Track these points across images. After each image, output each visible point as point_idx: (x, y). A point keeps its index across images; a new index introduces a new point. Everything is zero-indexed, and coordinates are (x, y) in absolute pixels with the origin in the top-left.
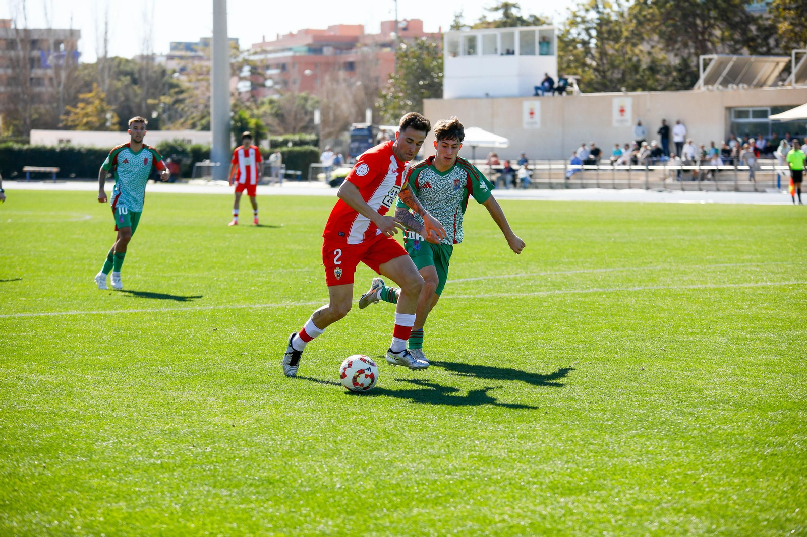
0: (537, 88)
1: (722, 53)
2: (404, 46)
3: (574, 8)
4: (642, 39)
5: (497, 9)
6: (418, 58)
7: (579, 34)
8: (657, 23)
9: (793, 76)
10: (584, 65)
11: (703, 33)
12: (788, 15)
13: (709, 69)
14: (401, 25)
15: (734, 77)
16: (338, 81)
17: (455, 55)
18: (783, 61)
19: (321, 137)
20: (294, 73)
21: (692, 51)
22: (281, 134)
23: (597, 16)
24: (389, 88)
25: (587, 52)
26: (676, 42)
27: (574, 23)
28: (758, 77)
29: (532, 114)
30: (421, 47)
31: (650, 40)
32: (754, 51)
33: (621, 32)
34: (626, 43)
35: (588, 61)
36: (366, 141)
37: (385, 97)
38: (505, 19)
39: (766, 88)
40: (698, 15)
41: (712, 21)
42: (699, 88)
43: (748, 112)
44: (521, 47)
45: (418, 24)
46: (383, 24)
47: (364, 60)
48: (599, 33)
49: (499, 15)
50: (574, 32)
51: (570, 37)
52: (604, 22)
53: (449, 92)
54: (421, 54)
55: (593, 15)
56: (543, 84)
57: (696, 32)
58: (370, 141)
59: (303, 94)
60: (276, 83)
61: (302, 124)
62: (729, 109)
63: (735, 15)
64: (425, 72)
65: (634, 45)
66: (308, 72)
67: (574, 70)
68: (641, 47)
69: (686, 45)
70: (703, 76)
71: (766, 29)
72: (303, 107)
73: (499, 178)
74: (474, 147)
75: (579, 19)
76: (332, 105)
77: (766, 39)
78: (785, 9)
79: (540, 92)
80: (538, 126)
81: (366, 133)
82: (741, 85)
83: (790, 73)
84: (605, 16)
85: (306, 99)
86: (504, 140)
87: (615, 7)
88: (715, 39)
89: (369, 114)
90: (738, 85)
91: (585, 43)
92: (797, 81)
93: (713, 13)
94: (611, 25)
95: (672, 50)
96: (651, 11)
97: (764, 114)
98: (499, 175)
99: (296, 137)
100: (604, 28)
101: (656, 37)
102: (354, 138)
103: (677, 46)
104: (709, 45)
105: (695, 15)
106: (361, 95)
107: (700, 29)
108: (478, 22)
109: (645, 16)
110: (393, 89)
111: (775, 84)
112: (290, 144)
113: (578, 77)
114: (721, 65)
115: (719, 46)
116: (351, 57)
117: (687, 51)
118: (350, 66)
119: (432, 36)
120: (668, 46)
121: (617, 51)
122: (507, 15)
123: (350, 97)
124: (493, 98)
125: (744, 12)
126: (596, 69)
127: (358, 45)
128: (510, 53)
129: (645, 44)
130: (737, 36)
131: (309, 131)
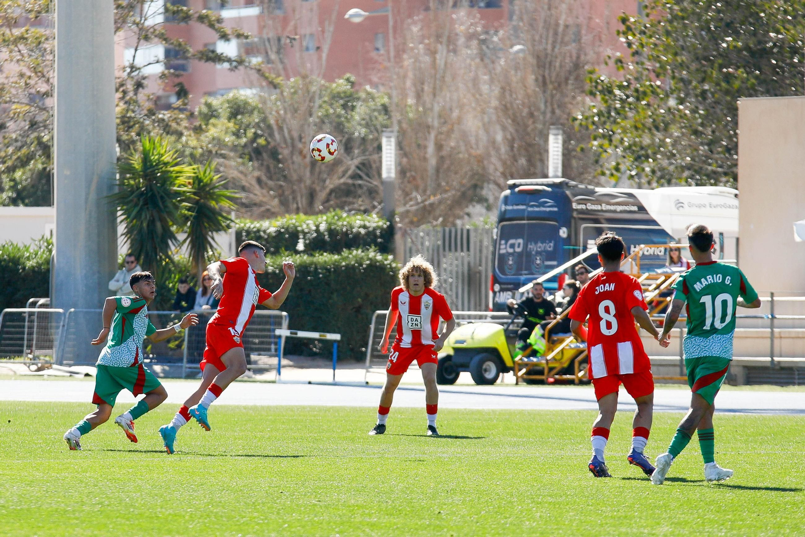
16: (451, 41)
19: (400, 224)
20: (305, 17)
22: (269, 214)
36: (551, 234)
37: (608, 91)
58: (564, 232)
61: (333, 182)
66: (354, 14)
76: (432, 120)
89: (555, 146)
102: (509, 225)
106: (527, 83)
110: (631, 67)
112: (301, 246)
131: (361, 203)
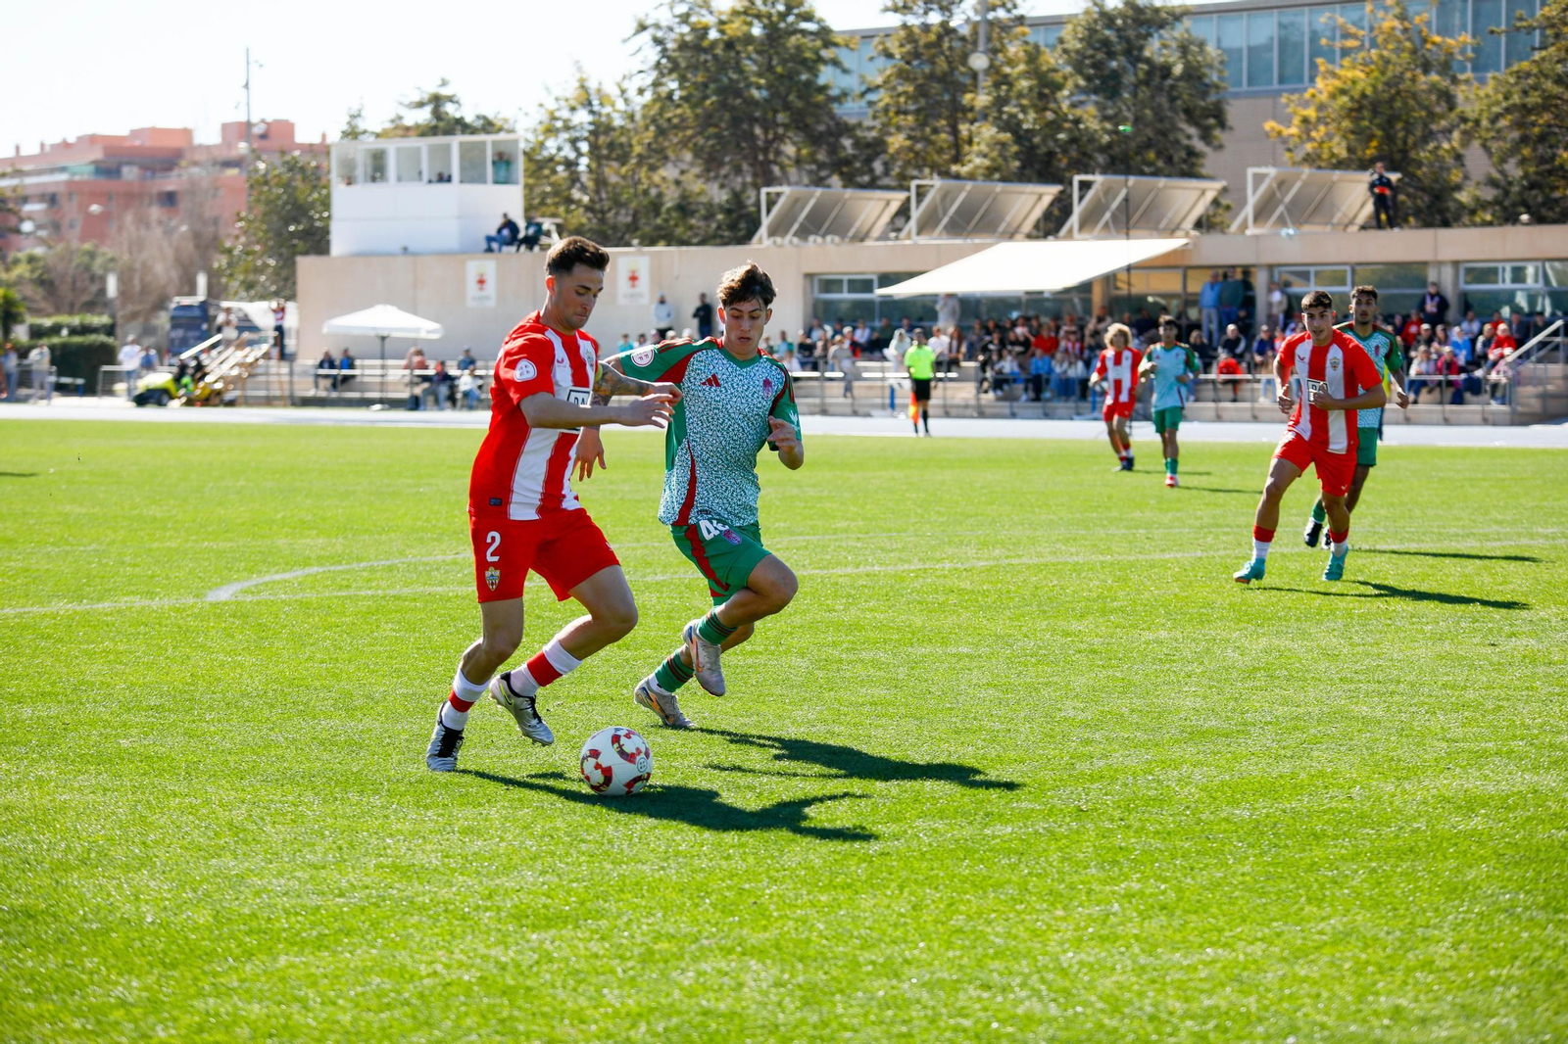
0: (490, 239)
1: (797, 183)
2: (262, 166)
3: (552, 105)
4: (666, 158)
5: (421, 105)
6: (287, 186)
7: (559, 149)
8: (689, 132)
9: (913, 224)
10: (569, 201)
11: (765, 150)
12: (903, 123)
13: (776, 210)
14: (258, 130)
15: (816, 224)
16: (148, 226)
17: (350, 181)
18: (897, 198)
19: (120, 321)
20: (70, 210)
21: (749, 179)
22: (48, 315)
23: (590, 118)
24: (237, 237)
25: (574, 179)
26: (721, 164)
27: (550, 131)
28: (857, 224)
29: (481, 282)
30: (292, 167)
31: (679, 160)
32: (849, 181)
33: (631, 146)
34: (640, 164)
35: (576, 194)
36: (198, 327)
37: (229, 251)
38: (434, 122)
39: (869, 243)
40: (756, 120)
41: (781, 131)
42: (760, 241)
43: (840, 282)
44: (463, 169)
45: (286, 128)
46: (225, 127)
47: (193, 189)
48: (594, 148)
49: (424, 116)
50: (551, 145)
51: (545, 153)
52: (601, 128)
53: (338, 245)
54: (291, 179)
55: (582, 117)
56: (499, 231)
57: (755, 149)
58: (205, 326)
59: (87, 246)
60: (39, 227)
61: (85, 298)
62: (809, 276)
63: (818, 122)
64: (298, 210)
65: (653, 168)
66: (95, 208)
67: (552, 209)
68: (663, 172)
69: (738, 170)
70: (766, 221)
71: (868, 145)
72: (87, 268)
73: (425, 391)
74: (383, 338)
75: (559, 124)
76: (138, 266)
77: (869, 160)
78: (898, 113)
79: (495, 245)
80: (492, 303)
81: (197, 313)
82: (829, 238)
83: (908, 218)
84: (603, 119)
85: (92, 255)
86: (435, 326)
87: (620, 105)
88: (786, 161)
89: (202, 281)
90: (824, 236)
91: (570, 165)
92: (919, 233)
93: (781, 117)
94: (614, 134)
95: (716, 178)
96: (679, 111)
97: (867, 286)
98: (426, 385)
99: (76, 320)
100: (602, 140)
101: (688, 156)
102: (176, 324)
103: (724, 171)
104: (776, 169)
105: (754, 120)
106: (189, 247)
107: (760, 143)
108: (388, 126)
109: (669, 120)
110: (243, 239)
111: (883, 237)
112: (65, 332)
113: (559, 221)
114: (796, 203)
115: (793, 171)
116: (171, 183)
117: (739, 180)
118: (170, 199)
119: (310, 149)
120: (708, 170)
121: (624, 177)
122: (437, 114)
123: (169, 252)
124: (415, 254)
125: (833, 117)
126: (588, 209)
127: (183, 163)
128: (444, 178)
129: (670, 165)
130: (822, 156)
131: (98, 310)
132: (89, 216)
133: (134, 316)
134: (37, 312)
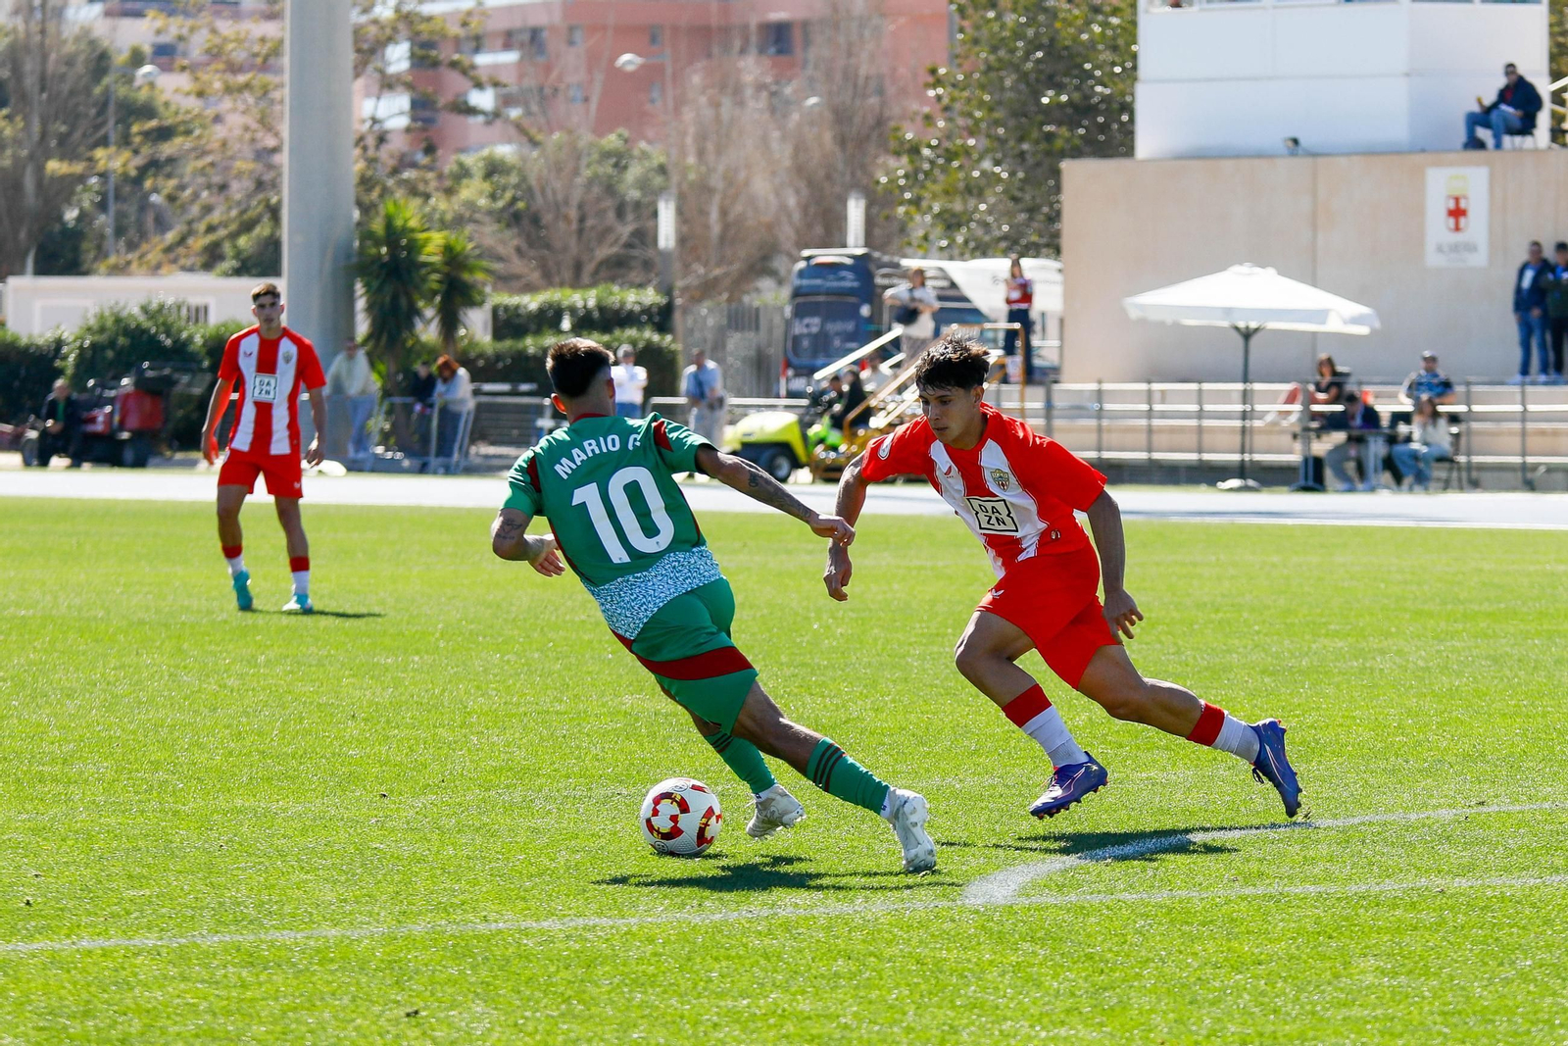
0: (1475, 122)
16: (737, 91)
19: (679, 300)
20: (571, 64)
22: (530, 288)
24: (929, 120)
36: (849, 315)
37: (914, 150)
47: (833, 17)
56: (1496, 103)
58: (866, 310)
59: (612, 141)
60: (507, 101)
61: (604, 252)
64: (1059, 62)
66: (628, 60)
72: (610, 189)
74: (1247, 335)
76: (716, 181)
79: (1486, 135)
80: (1479, 259)
81: (849, 282)
85: (619, 160)
86: (1358, 309)
89: (855, 212)
99: (587, 298)
102: (804, 302)
106: (824, 141)
110: (941, 124)
112: (566, 324)
116: (786, 5)
118: (781, 39)
123: (783, 153)
124: (1316, 154)
131: (635, 275)
132: (615, 74)
133: (708, 288)
134: (505, 281)
